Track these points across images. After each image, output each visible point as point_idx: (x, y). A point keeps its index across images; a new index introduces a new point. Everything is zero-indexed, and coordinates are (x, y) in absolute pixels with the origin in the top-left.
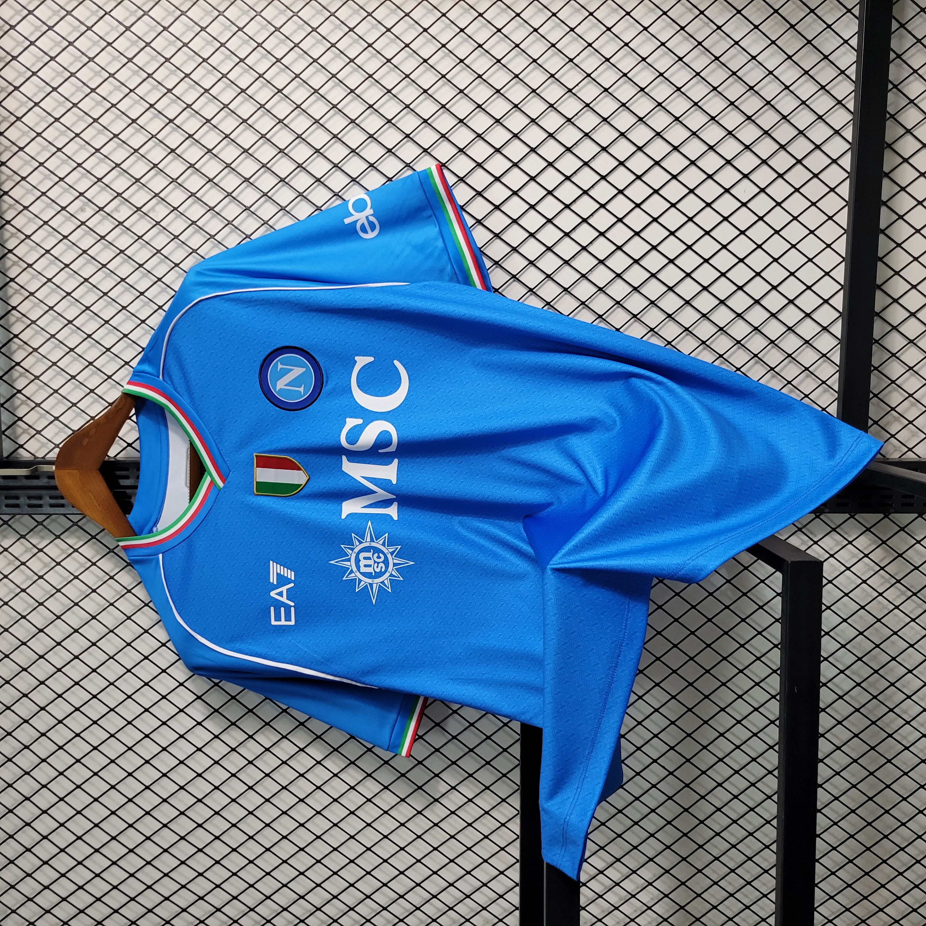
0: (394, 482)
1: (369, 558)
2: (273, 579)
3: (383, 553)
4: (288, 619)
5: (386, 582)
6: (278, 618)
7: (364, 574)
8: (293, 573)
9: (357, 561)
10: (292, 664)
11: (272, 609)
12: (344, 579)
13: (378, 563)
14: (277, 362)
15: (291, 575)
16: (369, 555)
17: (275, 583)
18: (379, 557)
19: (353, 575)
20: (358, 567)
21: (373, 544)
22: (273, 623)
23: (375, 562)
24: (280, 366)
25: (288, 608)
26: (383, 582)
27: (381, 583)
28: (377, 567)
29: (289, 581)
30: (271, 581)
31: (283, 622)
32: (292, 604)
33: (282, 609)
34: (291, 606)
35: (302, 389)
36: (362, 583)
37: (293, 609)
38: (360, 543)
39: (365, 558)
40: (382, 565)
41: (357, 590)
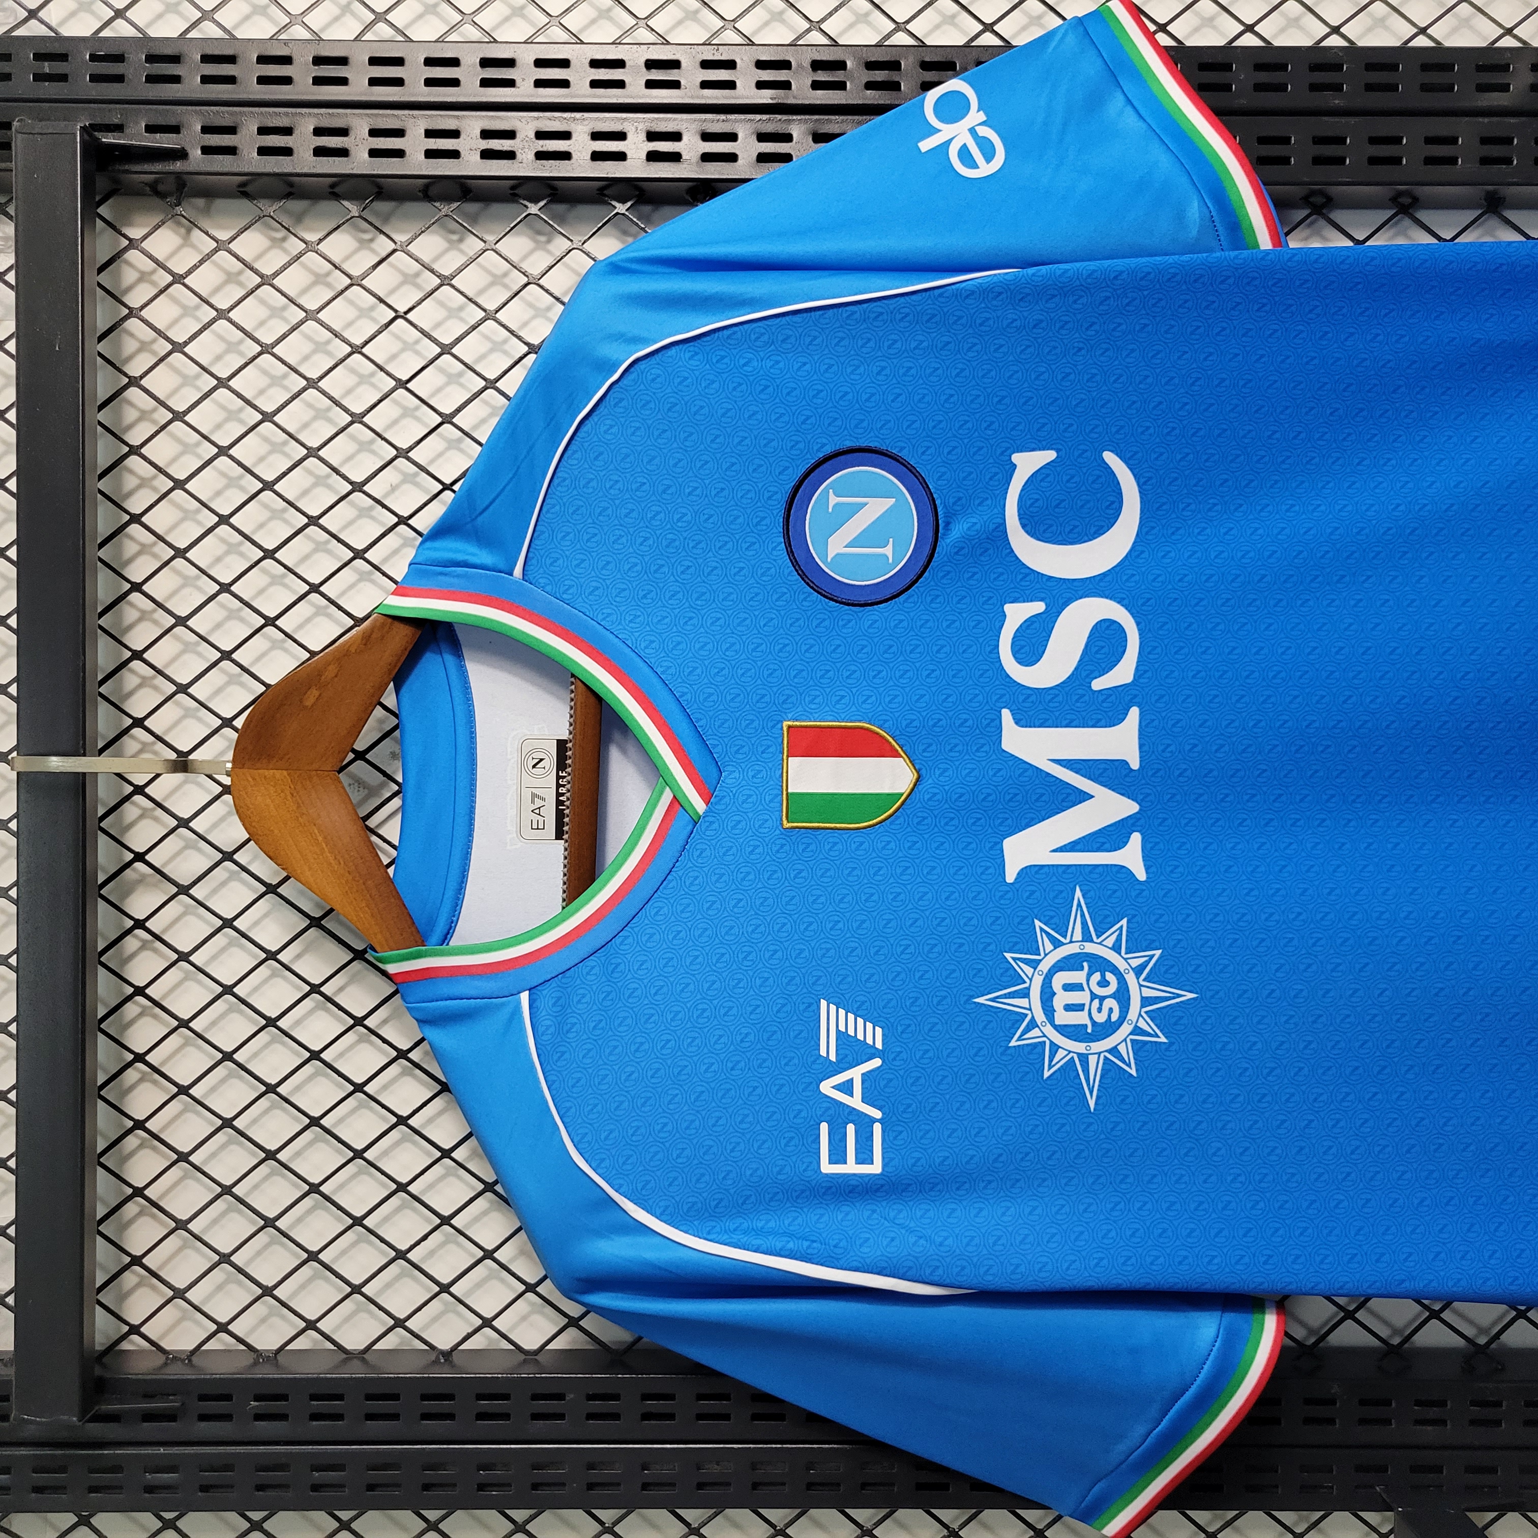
0: (1135, 764)
1: (1077, 987)
2: (828, 1048)
3: (1115, 970)
4: (864, 1156)
5: (1122, 1049)
6: (838, 1156)
7: (1063, 1030)
8: (879, 1031)
9: (1047, 995)
10: (880, 1273)
11: (824, 1127)
12: (1013, 1043)
13: (1102, 999)
14: (826, 491)
15: (874, 1036)
16: (1078, 977)
17: (833, 1057)
18: (1104, 983)
19: (1035, 1032)
20: (1049, 1012)
21: (1090, 948)
22: (827, 1168)
23: (1093, 996)
24: (833, 500)
25: (864, 1125)
26: (1114, 1051)
27: (1109, 1051)
28: (1100, 1010)
29: (870, 1053)
30: (823, 1052)
31: (851, 1167)
32: (877, 1114)
33: (851, 1129)
34: (873, 1120)
35: (888, 551)
36: (1061, 1054)
37: (877, 1127)
38: (1057, 944)
39: (1068, 987)
40: (1110, 1003)
41: (1047, 1074)
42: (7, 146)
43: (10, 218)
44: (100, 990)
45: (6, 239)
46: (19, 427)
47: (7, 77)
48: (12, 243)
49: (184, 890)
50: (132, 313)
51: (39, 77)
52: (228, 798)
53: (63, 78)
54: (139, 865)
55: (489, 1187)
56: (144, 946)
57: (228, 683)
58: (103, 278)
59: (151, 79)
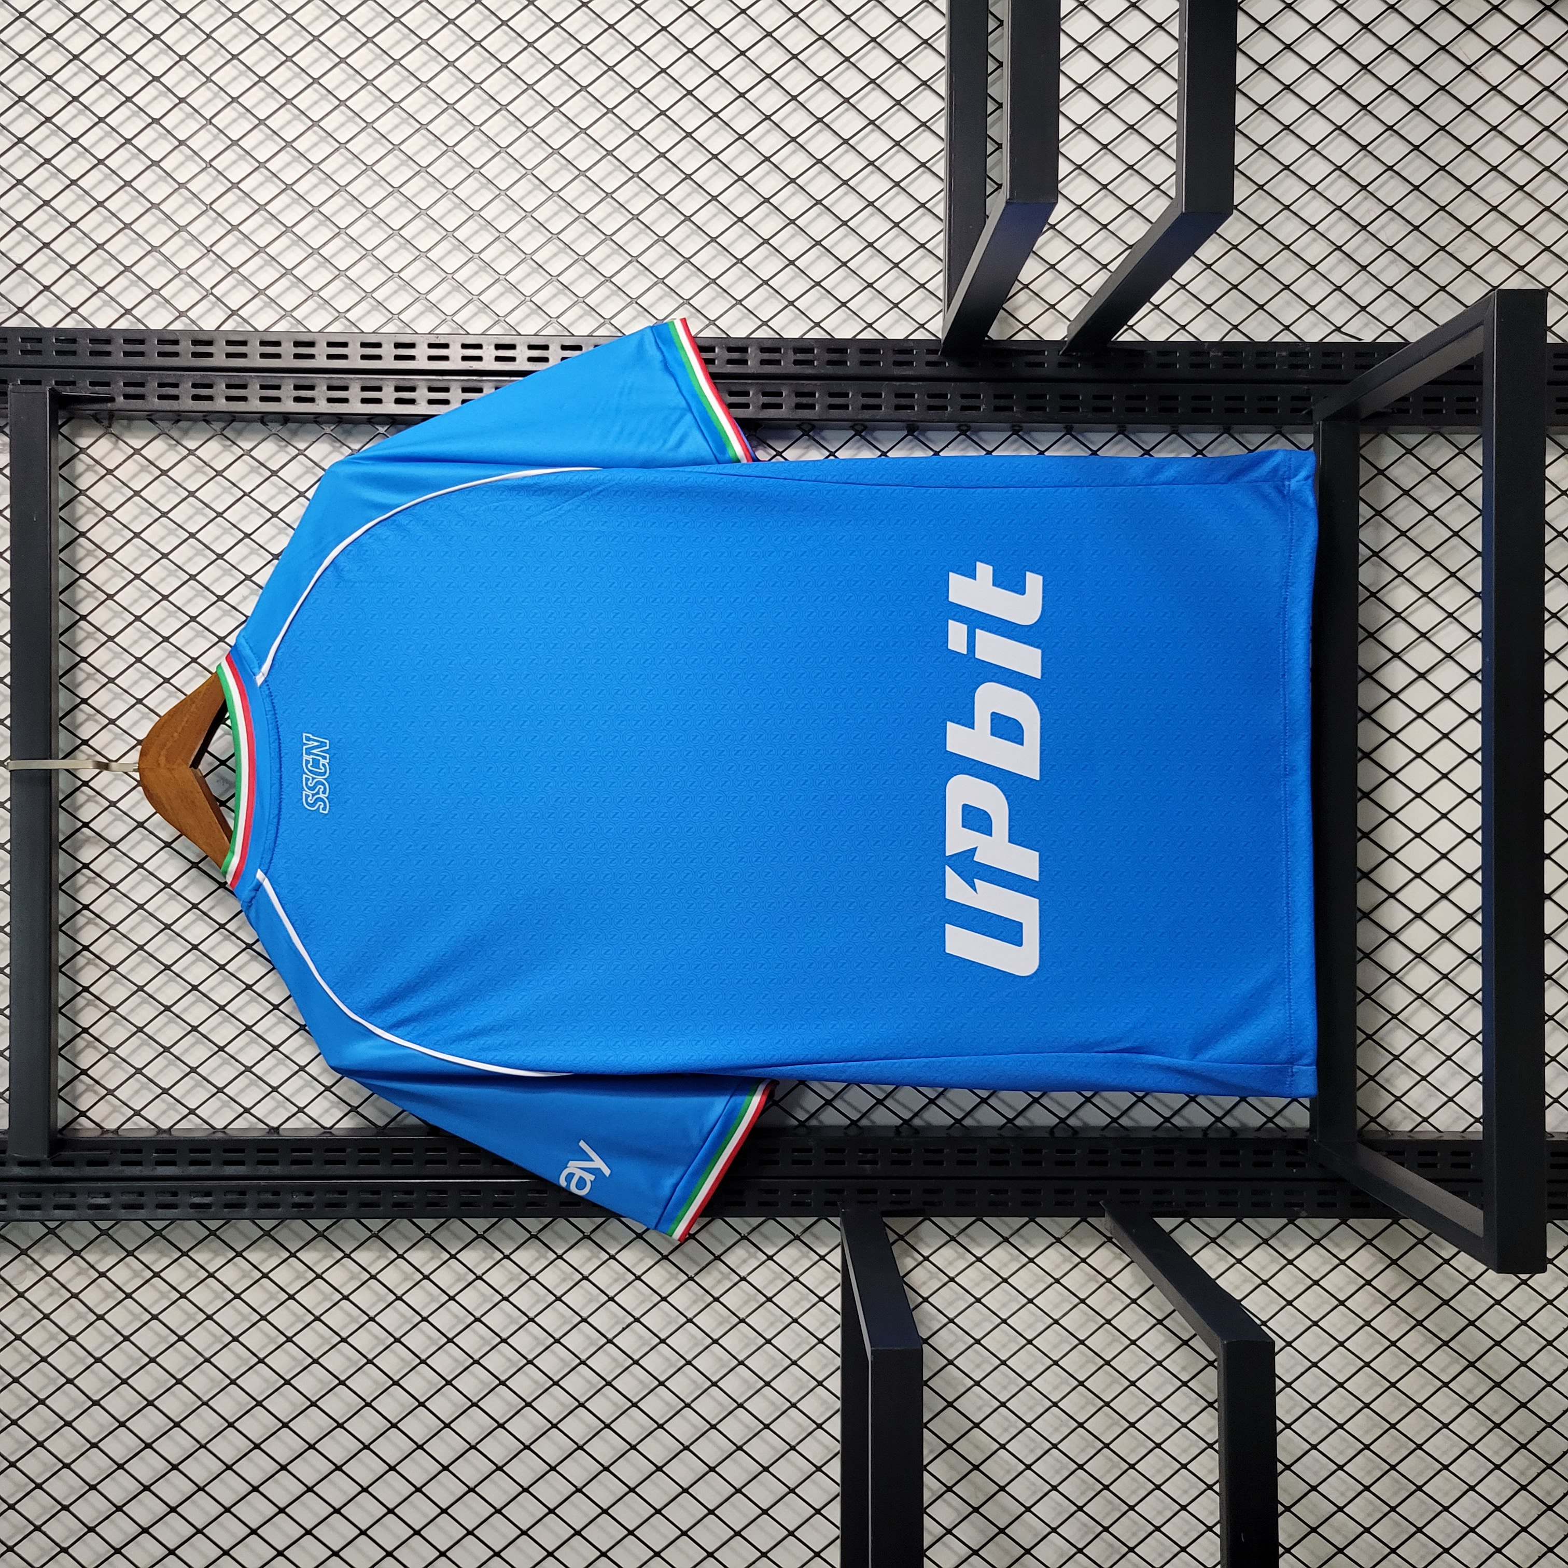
42: (5, 394)
43: (6, 435)
44: (61, 907)
45: (4, 445)
46: (12, 562)
47: (5, 352)
48: (8, 448)
49: (113, 845)
50: (82, 492)
51: (24, 352)
52: (140, 788)
53: (39, 352)
54: (85, 830)
55: (302, 1027)
56: (90, 881)
57: (142, 718)
58: (64, 472)
59: (93, 353)
